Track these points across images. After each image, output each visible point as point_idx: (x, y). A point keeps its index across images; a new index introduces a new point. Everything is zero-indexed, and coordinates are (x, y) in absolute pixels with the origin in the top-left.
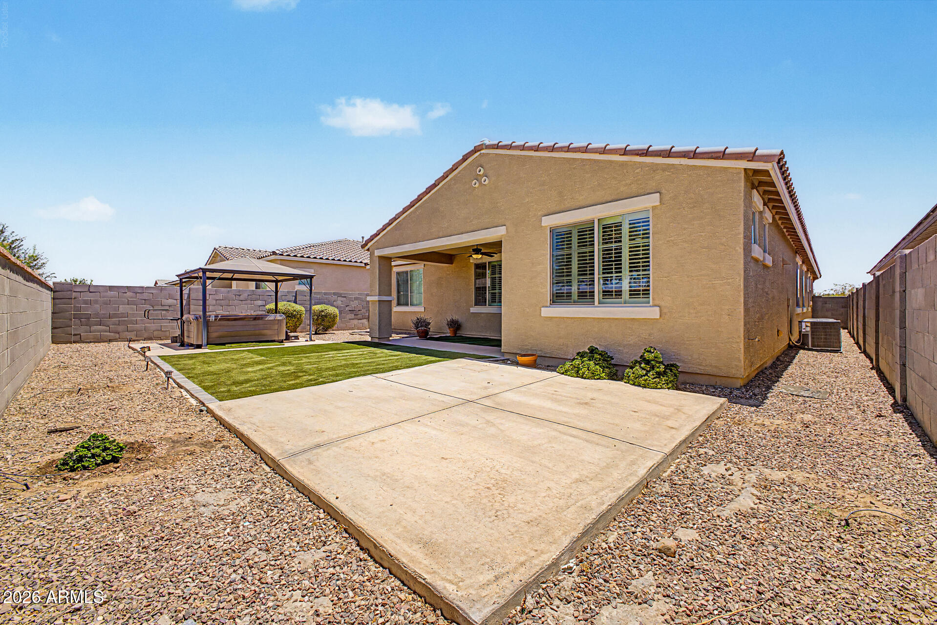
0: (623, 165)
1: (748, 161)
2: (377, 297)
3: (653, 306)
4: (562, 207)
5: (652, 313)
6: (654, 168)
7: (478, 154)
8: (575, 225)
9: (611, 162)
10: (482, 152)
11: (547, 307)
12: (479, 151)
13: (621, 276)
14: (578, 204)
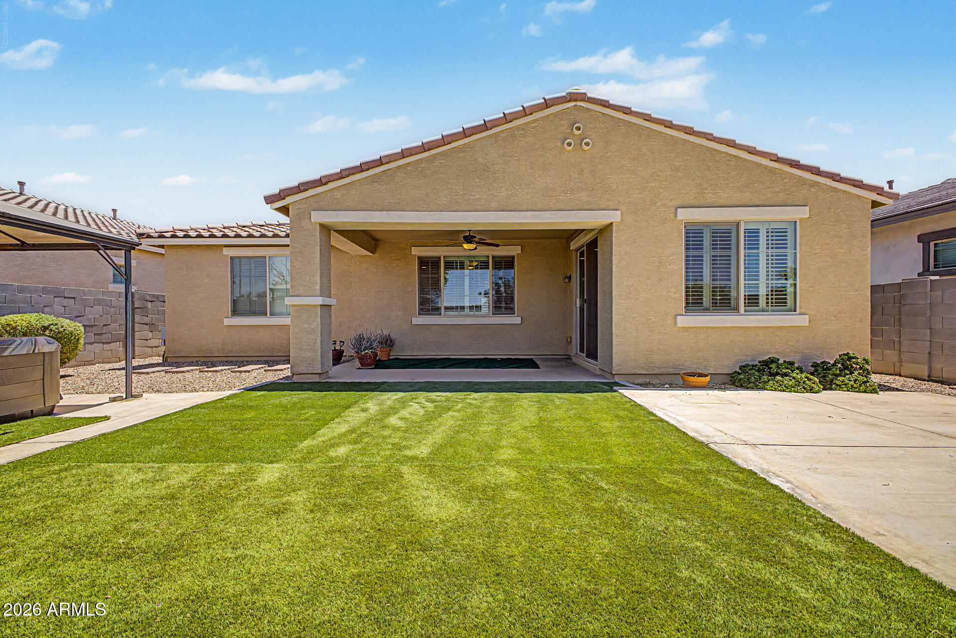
0: (772, 171)
1: (877, 194)
2: (320, 299)
3: (799, 314)
4: (701, 202)
5: (801, 321)
6: (802, 182)
7: (572, 104)
8: (708, 224)
9: (757, 164)
10: (579, 103)
11: (682, 315)
12: (576, 100)
13: (758, 284)
14: (722, 202)
